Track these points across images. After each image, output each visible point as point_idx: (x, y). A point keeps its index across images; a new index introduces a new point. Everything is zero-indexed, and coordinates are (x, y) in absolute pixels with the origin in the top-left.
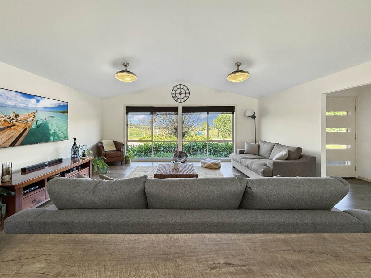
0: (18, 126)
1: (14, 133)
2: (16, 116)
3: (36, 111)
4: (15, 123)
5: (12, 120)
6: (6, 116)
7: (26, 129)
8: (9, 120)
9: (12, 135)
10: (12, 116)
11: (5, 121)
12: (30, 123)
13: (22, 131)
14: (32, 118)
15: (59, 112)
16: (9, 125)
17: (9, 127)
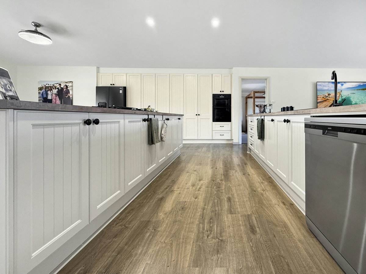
0: (331, 100)
2: (329, 94)
3: (341, 91)
4: (328, 98)
5: (327, 97)
6: (323, 95)
8: (325, 97)
9: (327, 104)
10: (327, 95)
11: (323, 97)
14: (338, 95)
15: (360, 90)
16: (325, 100)
17: (325, 101)
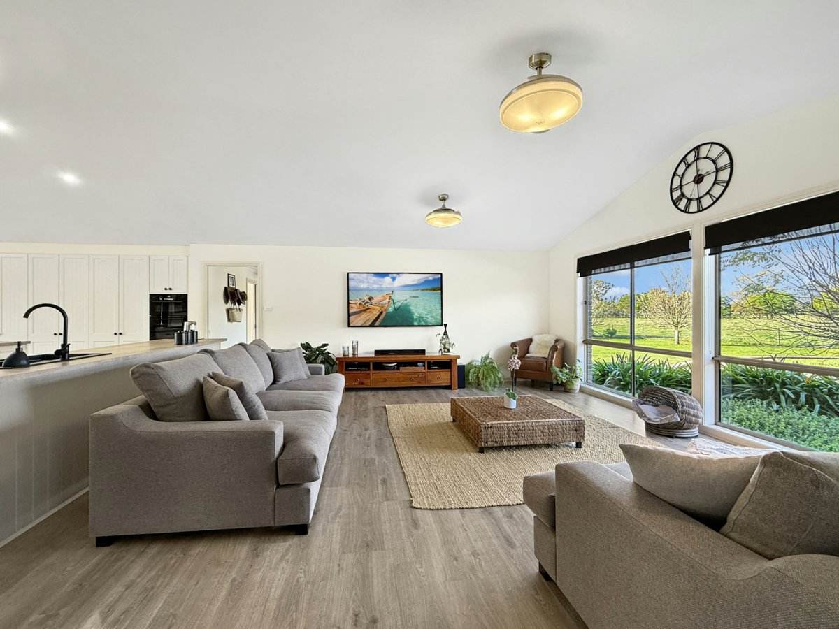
0: (374, 309)
1: (370, 317)
2: (370, 299)
3: (392, 292)
4: (370, 306)
5: (367, 303)
6: (360, 299)
7: (382, 312)
8: (363, 303)
9: (368, 318)
10: (366, 299)
11: (360, 304)
12: (386, 305)
13: (378, 314)
14: (388, 300)
15: (427, 290)
16: (364, 308)
17: (365, 310)
